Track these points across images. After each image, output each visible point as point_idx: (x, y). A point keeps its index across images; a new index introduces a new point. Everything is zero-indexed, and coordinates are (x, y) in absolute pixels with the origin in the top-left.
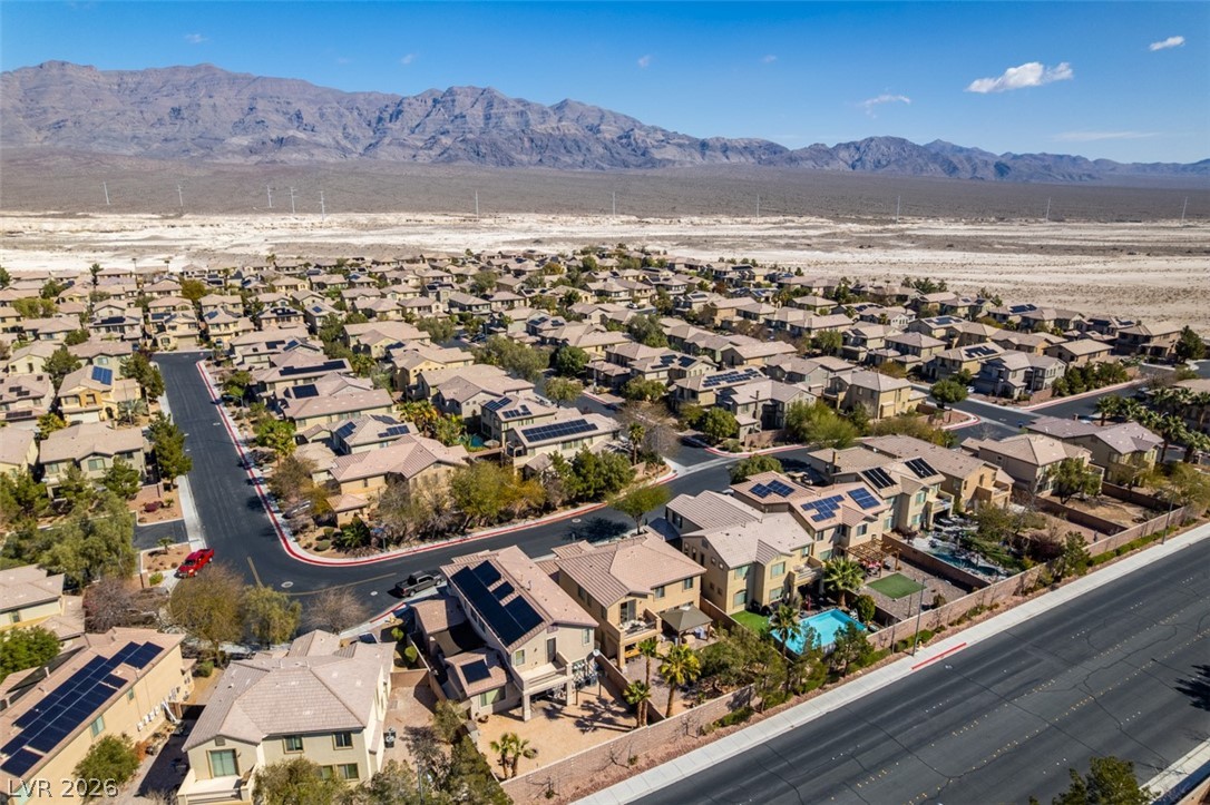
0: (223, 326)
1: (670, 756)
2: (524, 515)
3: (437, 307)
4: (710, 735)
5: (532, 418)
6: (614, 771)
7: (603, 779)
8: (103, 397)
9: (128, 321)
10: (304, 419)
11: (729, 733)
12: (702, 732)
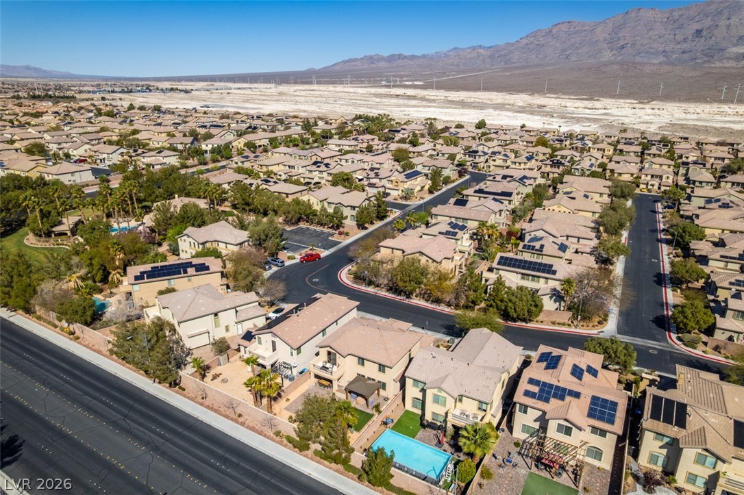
0: (517, 164)
1: (253, 429)
2: (449, 305)
3: (668, 178)
4: (278, 439)
5: (542, 255)
6: (230, 412)
7: (223, 411)
8: (402, 184)
9: (480, 153)
10: (437, 215)
11: (285, 446)
12: (278, 434)
